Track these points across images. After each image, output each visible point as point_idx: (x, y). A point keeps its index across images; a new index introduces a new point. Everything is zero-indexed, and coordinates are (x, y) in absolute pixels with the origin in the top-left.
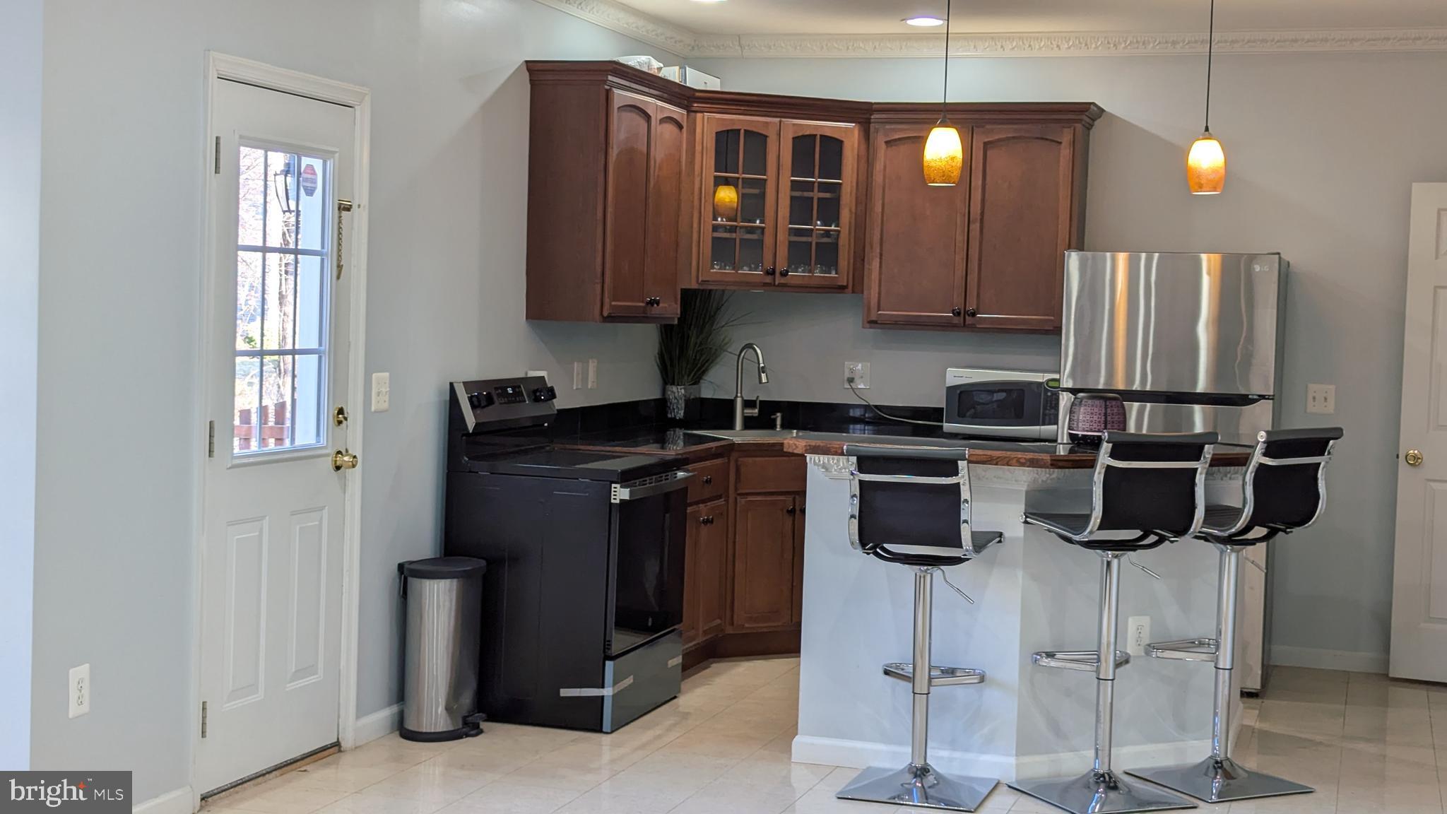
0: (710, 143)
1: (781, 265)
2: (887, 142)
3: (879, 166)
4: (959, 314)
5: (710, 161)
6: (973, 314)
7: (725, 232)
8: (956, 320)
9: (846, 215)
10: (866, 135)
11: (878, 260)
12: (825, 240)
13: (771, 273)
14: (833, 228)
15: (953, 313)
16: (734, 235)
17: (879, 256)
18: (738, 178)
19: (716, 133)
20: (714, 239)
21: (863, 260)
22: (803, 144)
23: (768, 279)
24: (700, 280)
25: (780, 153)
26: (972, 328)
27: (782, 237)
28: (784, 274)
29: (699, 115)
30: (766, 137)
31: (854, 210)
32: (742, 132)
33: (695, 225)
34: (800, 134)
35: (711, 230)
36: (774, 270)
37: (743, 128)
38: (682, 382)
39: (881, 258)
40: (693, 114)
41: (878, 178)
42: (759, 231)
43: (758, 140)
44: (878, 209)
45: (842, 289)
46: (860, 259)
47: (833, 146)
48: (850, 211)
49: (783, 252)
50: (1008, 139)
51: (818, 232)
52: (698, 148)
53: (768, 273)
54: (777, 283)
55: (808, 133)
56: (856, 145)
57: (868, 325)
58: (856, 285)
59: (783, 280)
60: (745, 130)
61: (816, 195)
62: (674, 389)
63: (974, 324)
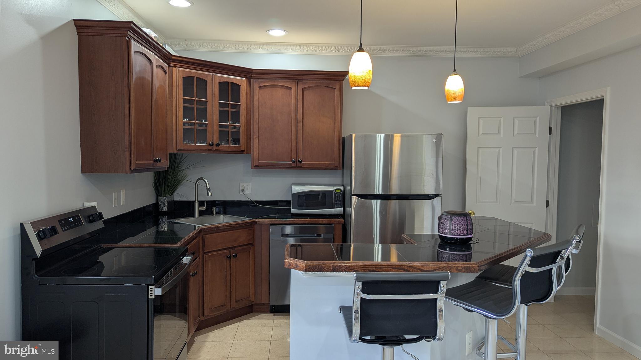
0: (180, 82)
1: (216, 141)
2: (259, 87)
3: (256, 98)
4: (294, 162)
5: (180, 91)
6: (301, 162)
7: (189, 126)
8: (293, 165)
9: (243, 119)
10: (250, 83)
11: (258, 139)
12: (234, 130)
13: (211, 145)
14: (237, 124)
15: (292, 162)
16: (193, 127)
17: (258, 137)
18: (194, 100)
19: (183, 77)
20: (184, 129)
21: (251, 139)
22: (223, 85)
23: (210, 148)
24: (178, 149)
25: (213, 89)
26: (300, 168)
27: (216, 128)
28: (218, 145)
29: (174, 68)
30: (207, 81)
31: (246, 117)
32: (195, 78)
33: (174, 122)
34: (222, 81)
35: (182, 125)
36: (213, 143)
37: (196, 76)
38: (166, 195)
39: (259, 138)
40: (171, 68)
41: (256, 103)
42: (205, 126)
43: (203, 83)
44: (257, 116)
45: (242, 152)
46: (249, 138)
47: (236, 87)
48: (245, 117)
49: (216, 135)
50: (312, 87)
51: (231, 126)
52: (174, 85)
53: (210, 145)
54: (214, 149)
55: (225, 81)
56: (246, 87)
57: (254, 168)
58: (248, 150)
59: (217, 148)
60: (197, 77)
61: (230, 109)
62: (162, 198)
63: (301, 166)
